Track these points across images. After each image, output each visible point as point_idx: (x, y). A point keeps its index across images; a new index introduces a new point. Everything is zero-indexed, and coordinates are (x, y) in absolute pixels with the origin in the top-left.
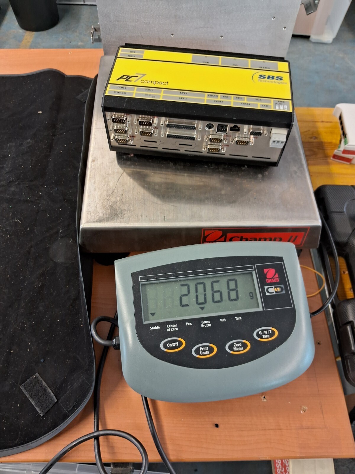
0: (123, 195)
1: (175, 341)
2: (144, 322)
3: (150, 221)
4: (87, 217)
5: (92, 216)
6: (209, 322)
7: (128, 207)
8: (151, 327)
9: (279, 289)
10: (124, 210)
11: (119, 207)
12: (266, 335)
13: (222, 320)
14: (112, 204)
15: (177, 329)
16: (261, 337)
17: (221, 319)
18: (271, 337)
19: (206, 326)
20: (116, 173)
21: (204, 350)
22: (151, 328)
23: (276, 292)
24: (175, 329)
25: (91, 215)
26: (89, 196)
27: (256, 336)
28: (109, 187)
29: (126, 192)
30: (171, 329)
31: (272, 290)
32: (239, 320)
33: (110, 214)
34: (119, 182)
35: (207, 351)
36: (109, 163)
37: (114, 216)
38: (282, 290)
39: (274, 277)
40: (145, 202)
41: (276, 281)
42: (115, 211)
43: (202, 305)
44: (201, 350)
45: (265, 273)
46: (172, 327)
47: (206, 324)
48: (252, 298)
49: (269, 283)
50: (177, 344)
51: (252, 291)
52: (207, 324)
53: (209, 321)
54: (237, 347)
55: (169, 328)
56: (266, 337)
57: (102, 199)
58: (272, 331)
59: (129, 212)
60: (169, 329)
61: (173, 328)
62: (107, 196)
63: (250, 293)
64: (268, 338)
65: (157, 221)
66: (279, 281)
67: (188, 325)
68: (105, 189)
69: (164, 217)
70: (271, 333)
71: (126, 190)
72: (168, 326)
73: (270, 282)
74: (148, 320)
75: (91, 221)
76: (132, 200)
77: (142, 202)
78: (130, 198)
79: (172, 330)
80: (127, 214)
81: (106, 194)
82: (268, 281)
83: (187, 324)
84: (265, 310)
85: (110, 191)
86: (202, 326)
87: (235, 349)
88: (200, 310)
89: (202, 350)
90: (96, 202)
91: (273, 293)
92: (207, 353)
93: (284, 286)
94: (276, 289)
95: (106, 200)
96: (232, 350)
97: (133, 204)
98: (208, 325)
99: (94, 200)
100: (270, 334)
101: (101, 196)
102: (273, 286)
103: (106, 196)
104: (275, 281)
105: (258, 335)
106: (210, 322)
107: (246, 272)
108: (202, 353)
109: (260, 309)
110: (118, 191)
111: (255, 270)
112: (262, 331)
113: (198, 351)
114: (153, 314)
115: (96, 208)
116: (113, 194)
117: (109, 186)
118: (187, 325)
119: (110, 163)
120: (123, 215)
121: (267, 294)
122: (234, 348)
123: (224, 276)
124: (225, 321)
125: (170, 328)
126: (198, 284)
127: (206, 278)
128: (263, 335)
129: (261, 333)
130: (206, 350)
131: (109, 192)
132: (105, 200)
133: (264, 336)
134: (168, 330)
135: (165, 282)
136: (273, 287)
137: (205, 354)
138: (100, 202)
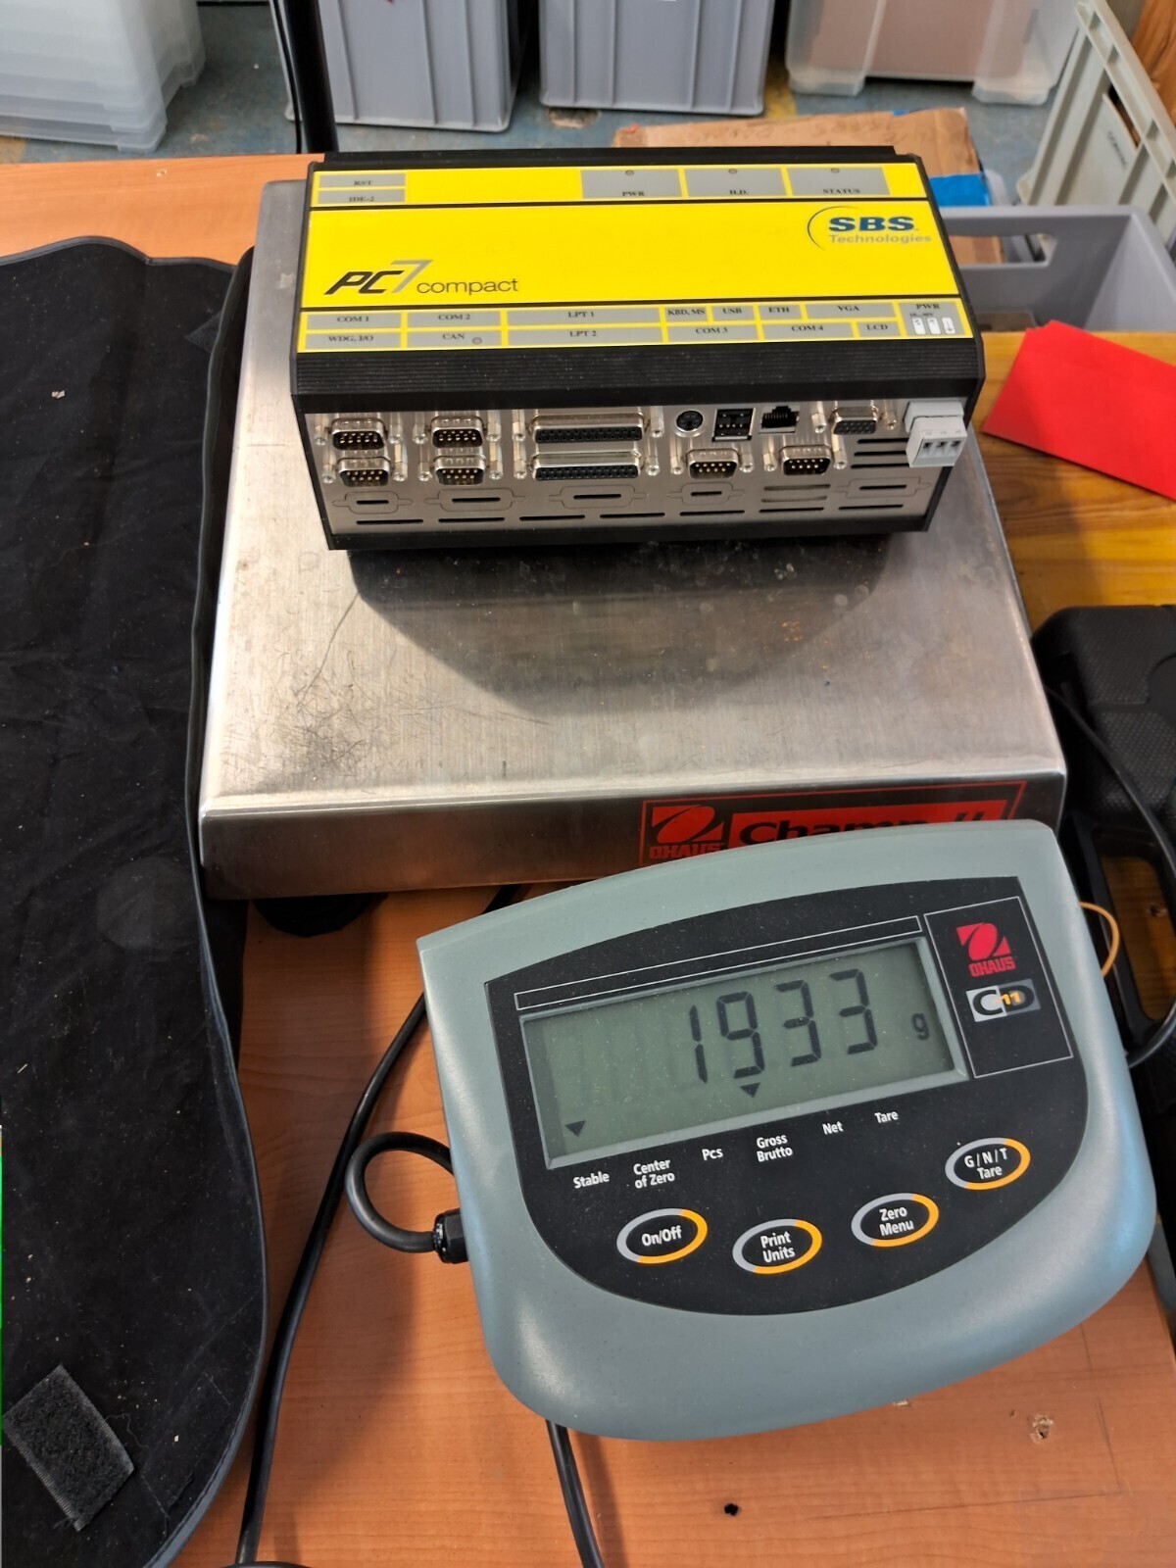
0: (353, 687)
1: (668, 1223)
2: (550, 1162)
3: (455, 779)
4: (225, 776)
5: (242, 770)
6: (783, 1139)
7: (373, 731)
8: (575, 1180)
9: (1017, 997)
10: (356, 744)
11: (341, 735)
12: (988, 1166)
13: (828, 1129)
14: (314, 723)
15: (671, 1177)
16: (971, 1175)
17: (824, 1126)
18: (1006, 1172)
19: (775, 1157)
20: (326, 609)
21: (776, 1244)
22: (579, 1182)
23: (1009, 1008)
24: (665, 1176)
25: (239, 766)
26: (229, 694)
27: (956, 1177)
28: (301, 659)
29: (362, 675)
30: (649, 1179)
31: (994, 1001)
32: (888, 1122)
33: (307, 761)
34: (336, 640)
35: (787, 1246)
36: (300, 571)
37: (323, 766)
38: (1028, 1001)
39: (995, 955)
40: (434, 711)
41: (1004, 969)
42: (328, 748)
43: (749, 1076)
44: (764, 1246)
45: (963, 943)
46: (652, 1173)
47: (773, 1150)
48: (923, 1034)
49: (981, 977)
50: (676, 1232)
51: (923, 1010)
52: (778, 1146)
53: (783, 1137)
54: (892, 1222)
55: (644, 1177)
56: (989, 1174)
57: (276, 706)
58: (1011, 1151)
59: (374, 749)
60: (644, 1179)
61: (655, 1174)
62: (296, 695)
63: (916, 1017)
64: (996, 1178)
65: (477, 778)
66: (1013, 967)
67: (709, 1157)
68: (287, 667)
69: (505, 763)
70: (1005, 1157)
71: (362, 669)
72: (639, 1169)
73: (983, 974)
74: (563, 1153)
75: (239, 788)
76: (386, 706)
77: (422, 712)
78: (378, 698)
79: (653, 1183)
80: (368, 758)
81: (291, 688)
82: (976, 970)
83: (706, 1153)
84: (976, 1077)
85: (306, 674)
86: (761, 1157)
87: (885, 1230)
88: (745, 1096)
89: (768, 1245)
90: (253, 717)
91: (1000, 1011)
92: (787, 1256)
93: (1035, 984)
94: (1006, 996)
95: (293, 710)
96: (878, 1235)
97: (389, 722)
98: (782, 1150)
99: (247, 711)
100: (1001, 1163)
101: (272, 696)
102: (995, 988)
103: (290, 692)
104: (1001, 970)
105: (961, 1169)
106: (786, 1141)
107: (893, 944)
108: (768, 1257)
109: (960, 1074)
110: (334, 674)
111: (925, 934)
112: (973, 1153)
113: (754, 1252)
114: (576, 1128)
115: (255, 741)
116: (316, 687)
117: (302, 657)
118: (705, 1159)
119: (305, 570)
120: (356, 762)
121: (979, 1017)
122: (882, 1226)
123: (817, 963)
124: (841, 1130)
125: (648, 1175)
126: (730, 999)
127: (754, 976)
128: (980, 1170)
129: (971, 1162)
130: (783, 1246)
131: (303, 677)
132: (287, 708)
133: (984, 1173)
134: (639, 1184)
135: (610, 1005)
136: (998, 992)
137: (780, 1259)
138: (271, 718)
